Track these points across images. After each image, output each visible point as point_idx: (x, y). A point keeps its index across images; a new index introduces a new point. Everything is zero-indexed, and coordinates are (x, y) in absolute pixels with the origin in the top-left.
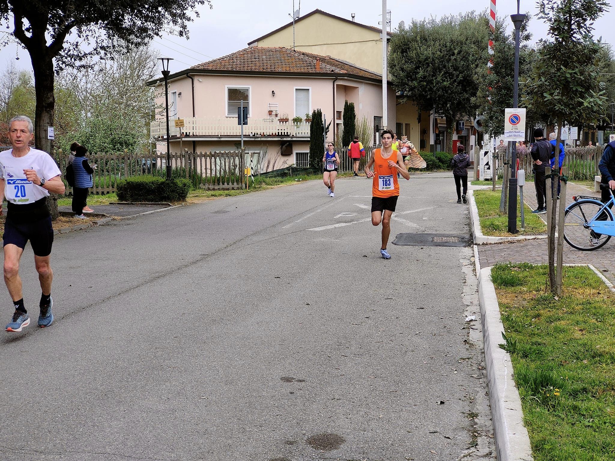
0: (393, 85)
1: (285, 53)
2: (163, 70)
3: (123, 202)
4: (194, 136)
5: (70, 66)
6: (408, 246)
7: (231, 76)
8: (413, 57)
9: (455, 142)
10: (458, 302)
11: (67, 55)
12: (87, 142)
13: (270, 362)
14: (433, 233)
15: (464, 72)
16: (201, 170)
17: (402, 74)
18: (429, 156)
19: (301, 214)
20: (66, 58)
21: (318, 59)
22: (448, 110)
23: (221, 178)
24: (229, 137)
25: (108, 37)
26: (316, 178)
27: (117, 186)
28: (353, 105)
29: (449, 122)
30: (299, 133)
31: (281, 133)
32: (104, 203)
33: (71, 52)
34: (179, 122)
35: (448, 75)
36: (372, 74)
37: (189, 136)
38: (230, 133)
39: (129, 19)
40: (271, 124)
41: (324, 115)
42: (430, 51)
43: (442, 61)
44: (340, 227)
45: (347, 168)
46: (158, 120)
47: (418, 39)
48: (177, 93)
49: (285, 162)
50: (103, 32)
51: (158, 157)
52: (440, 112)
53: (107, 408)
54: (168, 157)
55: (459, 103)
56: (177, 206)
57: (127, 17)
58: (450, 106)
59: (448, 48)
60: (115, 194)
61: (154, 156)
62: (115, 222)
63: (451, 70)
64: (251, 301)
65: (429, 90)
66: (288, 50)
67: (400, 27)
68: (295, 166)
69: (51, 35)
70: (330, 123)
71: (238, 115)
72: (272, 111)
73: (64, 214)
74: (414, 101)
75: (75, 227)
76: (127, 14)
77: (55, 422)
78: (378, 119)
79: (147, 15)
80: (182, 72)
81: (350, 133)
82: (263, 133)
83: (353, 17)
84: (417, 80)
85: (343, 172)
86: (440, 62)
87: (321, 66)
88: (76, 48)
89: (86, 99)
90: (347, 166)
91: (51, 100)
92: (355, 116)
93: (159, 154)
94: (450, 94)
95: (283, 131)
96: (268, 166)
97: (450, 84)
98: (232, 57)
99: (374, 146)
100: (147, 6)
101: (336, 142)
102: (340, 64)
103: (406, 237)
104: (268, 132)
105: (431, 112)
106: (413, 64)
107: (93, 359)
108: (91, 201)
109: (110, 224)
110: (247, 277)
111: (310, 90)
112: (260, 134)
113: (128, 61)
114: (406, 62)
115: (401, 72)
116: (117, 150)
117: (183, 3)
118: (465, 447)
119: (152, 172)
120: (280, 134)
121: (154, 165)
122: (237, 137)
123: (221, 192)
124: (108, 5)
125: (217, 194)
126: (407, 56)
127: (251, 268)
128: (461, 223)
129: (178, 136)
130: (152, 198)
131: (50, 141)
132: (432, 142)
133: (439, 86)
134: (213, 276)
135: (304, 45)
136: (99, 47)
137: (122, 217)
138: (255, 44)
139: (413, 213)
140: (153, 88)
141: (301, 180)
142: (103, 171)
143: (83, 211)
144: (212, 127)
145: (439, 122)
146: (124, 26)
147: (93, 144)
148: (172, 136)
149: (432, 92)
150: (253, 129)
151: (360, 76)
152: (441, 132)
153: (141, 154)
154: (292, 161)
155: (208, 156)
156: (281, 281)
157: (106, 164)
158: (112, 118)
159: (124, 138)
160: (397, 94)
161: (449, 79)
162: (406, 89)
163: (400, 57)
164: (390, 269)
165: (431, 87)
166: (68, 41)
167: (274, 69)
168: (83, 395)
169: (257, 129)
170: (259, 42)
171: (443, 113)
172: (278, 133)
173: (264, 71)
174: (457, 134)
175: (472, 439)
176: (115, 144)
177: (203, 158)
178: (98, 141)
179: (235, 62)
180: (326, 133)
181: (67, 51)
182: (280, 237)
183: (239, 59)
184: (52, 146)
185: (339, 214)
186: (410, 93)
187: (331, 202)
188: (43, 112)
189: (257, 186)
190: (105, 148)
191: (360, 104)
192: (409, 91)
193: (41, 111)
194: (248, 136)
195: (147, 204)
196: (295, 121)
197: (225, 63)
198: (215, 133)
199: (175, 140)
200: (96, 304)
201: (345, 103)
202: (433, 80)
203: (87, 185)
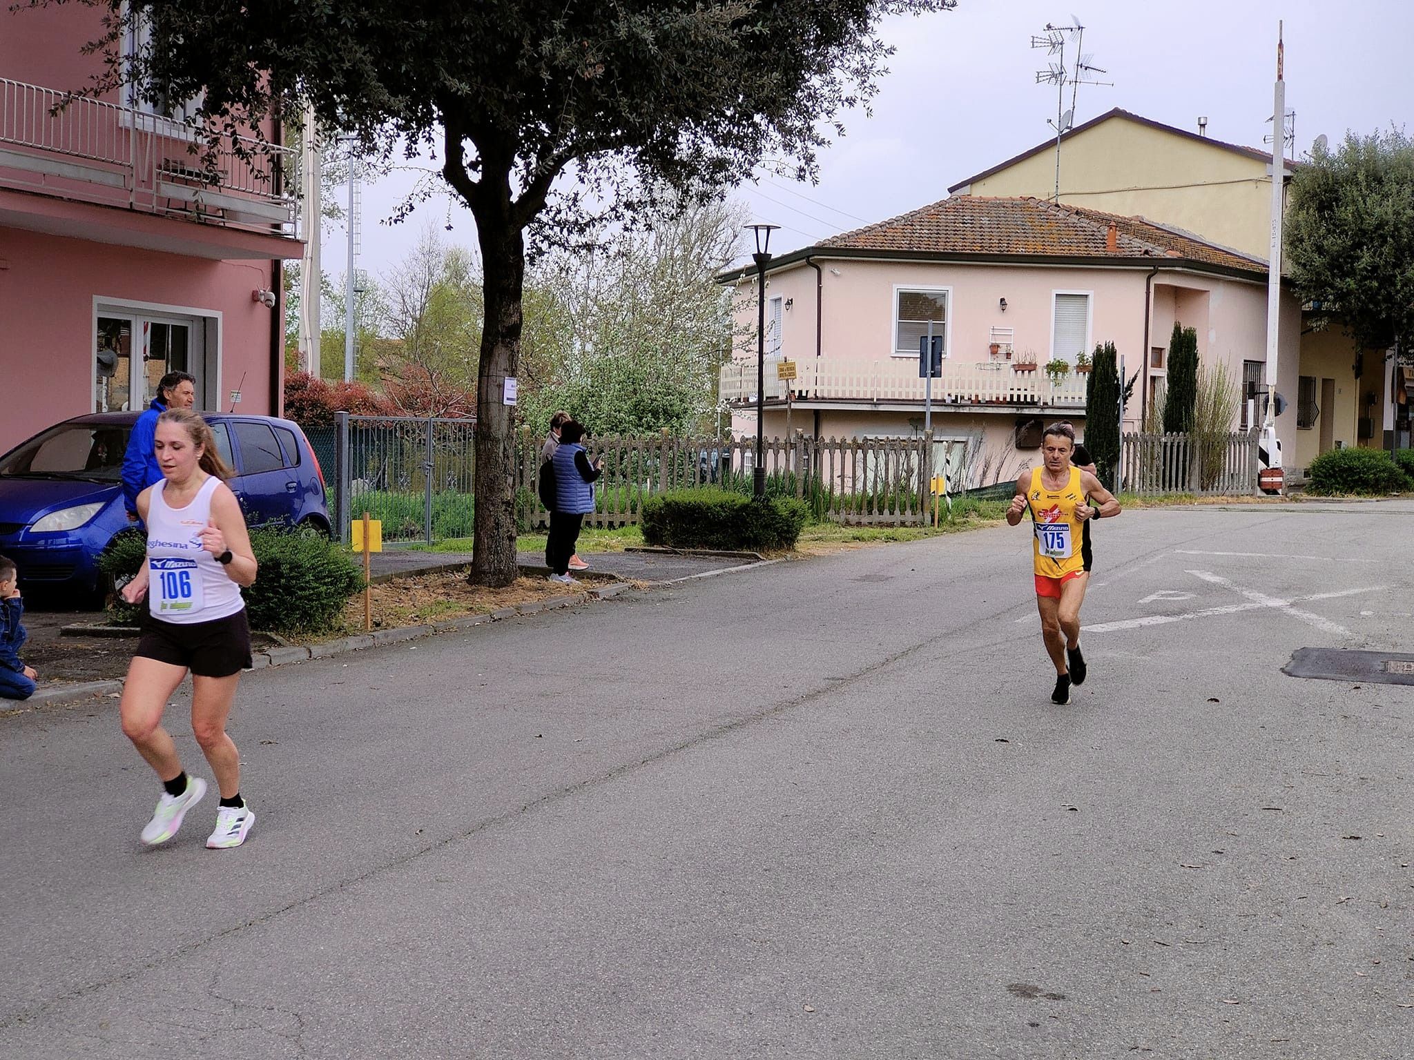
0: (1297, 286)
1: (1034, 209)
2: (756, 252)
3: (656, 548)
4: (817, 399)
5: (560, 245)
6: (1323, 681)
7: (907, 263)
8: (1345, 220)
11: (554, 222)
12: (582, 408)
13: (982, 944)
14: (1387, 650)
16: (832, 477)
17: (1318, 260)
20: (552, 229)
21: (1113, 223)
23: (875, 499)
24: (900, 402)
25: (642, 182)
27: (645, 510)
28: (1193, 335)
30: (1059, 398)
31: (1019, 396)
32: (612, 547)
33: (563, 216)
34: (785, 368)
36: (1245, 258)
37: (806, 398)
38: (900, 393)
39: (690, 142)
40: (995, 375)
41: (1123, 356)
42: (1388, 206)
44: (1152, 627)
45: (1174, 483)
46: (738, 361)
47: (1361, 177)
48: (784, 301)
50: (632, 171)
51: (736, 445)
52: (1410, 354)
53: (617, 1023)
54: (760, 446)
56: (774, 561)
57: (684, 138)
60: (637, 528)
61: (726, 443)
62: (636, 594)
64: (939, 794)
65: (1385, 300)
67: (1317, 149)
69: (522, 176)
70: (1136, 377)
71: (922, 354)
72: (998, 346)
73: (528, 571)
74: (1346, 324)
75: (552, 602)
76: (685, 131)
77: (507, 1049)
78: (1254, 367)
79: (730, 132)
80: (796, 253)
81: (1183, 401)
82: (977, 396)
83: (1203, 126)
84: (1355, 274)
85: (1162, 493)
87: (1118, 242)
88: (572, 207)
89: (585, 312)
90: (1174, 479)
91: (515, 319)
92: (1196, 361)
93: (738, 440)
95: (1022, 393)
96: (984, 473)
98: (910, 220)
99: (1243, 433)
100: (728, 113)
101: (1149, 420)
102: (1165, 235)
103: (1318, 658)
104: (987, 394)
105: (1388, 353)
106: (1347, 237)
107: (587, 907)
108: (586, 543)
109: (626, 598)
110: (931, 734)
111: (1091, 298)
112: (970, 399)
113: (678, 226)
114: (1329, 231)
115: (1316, 255)
116: (646, 429)
117: (808, 104)
119: (720, 481)
120: (1015, 399)
121: (727, 462)
122: (915, 403)
123: (875, 531)
124: (647, 112)
125: (865, 536)
126: (1331, 219)
127: (942, 714)
129: (782, 397)
130: (720, 542)
131: (507, 410)
132: (1389, 424)
133: (1410, 290)
134: (854, 729)
135: (1080, 192)
136: (621, 204)
137: (651, 583)
138: (965, 190)
139: (1338, 598)
140: (731, 289)
142: (613, 474)
143: (570, 567)
144: (858, 379)
145: (1406, 376)
146: (676, 158)
147: (594, 413)
148: (767, 398)
149: (1393, 304)
150: (953, 387)
151: (1215, 265)
153: (698, 438)
155: (849, 447)
156: (1011, 750)
157: (622, 459)
158: (639, 356)
159: (661, 401)
160: (1305, 308)
162: (1327, 296)
163: (1315, 221)
164: (1276, 735)
165: (1389, 293)
166: (556, 190)
167: (1007, 247)
168: (566, 988)
169: (963, 388)
170: (974, 185)
172: (1012, 396)
173: (984, 252)
176: (642, 414)
177: (838, 451)
178: (604, 406)
179: (918, 231)
180: (1125, 399)
181: (554, 213)
182: (1009, 644)
183: (926, 223)
184: (512, 420)
185: (1151, 594)
186: (1337, 306)
187: (1131, 563)
188: (497, 344)
189: (958, 521)
190: (620, 422)
191: (1210, 333)
192: (1334, 302)
193: (492, 344)
194: (942, 402)
195: (706, 554)
196: (1052, 370)
197: (895, 234)
198: (865, 392)
199: (776, 407)
200: (594, 781)
201: (1173, 329)
202: (1396, 276)
203: (582, 507)
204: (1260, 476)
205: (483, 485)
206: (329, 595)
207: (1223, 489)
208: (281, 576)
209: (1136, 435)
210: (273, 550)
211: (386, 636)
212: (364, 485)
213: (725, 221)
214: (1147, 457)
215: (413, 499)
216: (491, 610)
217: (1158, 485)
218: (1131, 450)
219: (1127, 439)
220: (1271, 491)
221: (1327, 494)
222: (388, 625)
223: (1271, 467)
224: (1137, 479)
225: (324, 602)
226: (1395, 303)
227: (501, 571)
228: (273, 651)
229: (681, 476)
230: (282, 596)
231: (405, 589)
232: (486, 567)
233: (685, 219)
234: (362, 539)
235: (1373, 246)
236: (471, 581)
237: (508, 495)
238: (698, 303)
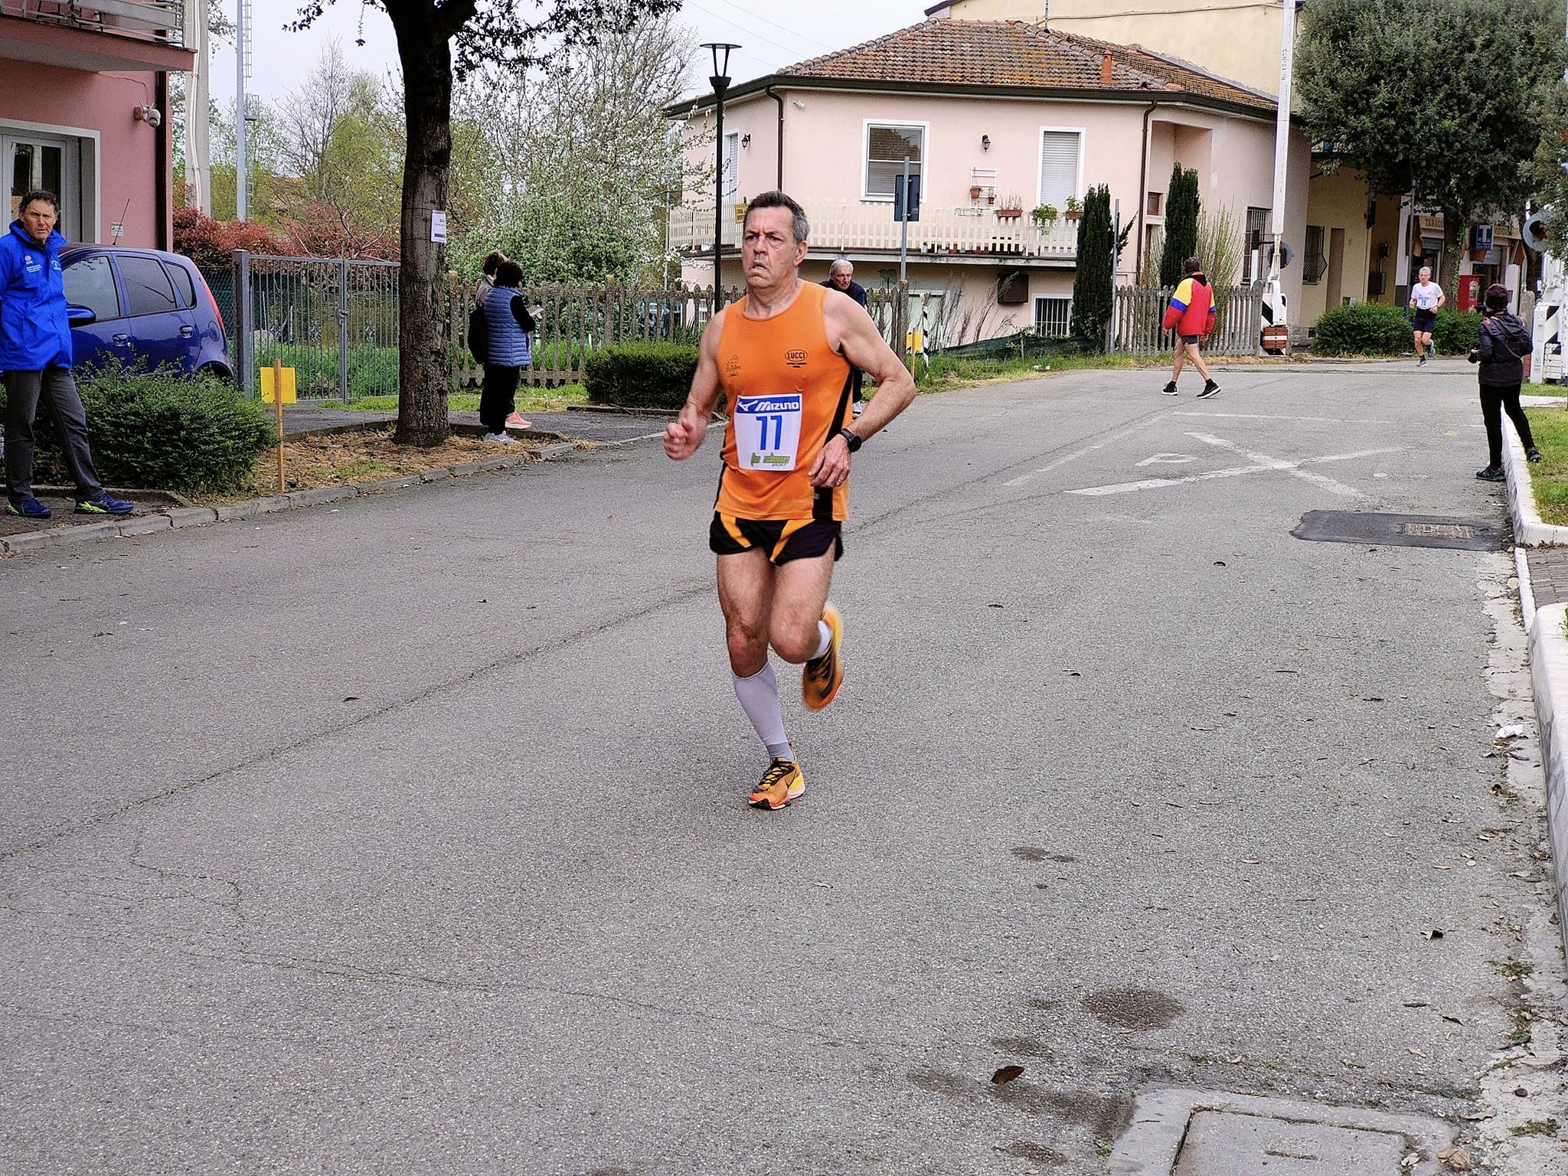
0: (1305, 124)
1: (1022, 35)
2: (714, 75)
3: (602, 406)
5: (491, 58)
6: (1336, 544)
7: (879, 94)
8: (1362, 51)
9: (1465, 280)
10: (1476, 688)
11: (486, 31)
12: (515, 254)
13: (984, 809)
14: (1404, 513)
15: (1498, 94)
17: (1331, 96)
18: (1393, 316)
19: (1053, 453)
20: (483, 39)
21: (1107, 52)
22: (1450, 194)
24: (870, 252)
26: (1087, 366)
27: (588, 365)
28: (1194, 177)
29: (1453, 226)
30: (1046, 248)
31: (1002, 246)
32: (552, 407)
33: (495, 24)
35: (1455, 101)
36: (1248, 94)
38: (871, 241)
40: (976, 222)
41: (1117, 201)
42: (1408, 36)
43: (1441, 64)
44: (1152, 490)
46: (690, 205)
47: (1379, 4)
48: (741, 138)
49: (1007, 322)
51: (689, 296)
52: (1429, 200)
54: (717, 296)
55: (1482, 177)
58: (1458, 185)
59: (1458, 31)
60: (580, 387)
61: (679, 293)
62: (583, 455)
63: (1465, 90)
65: (1403, 141)
66: (1029, 29)
68: (1032, 332)
70: (1131, 223)
71: (897, 196)
72: (980, 190)
73: (462, 430)
74: (1359, 167)
75: (488, 463)
78: (1258, 214)
80: (755, 82)
81: (1181, 250)
82: (956, 245)
84: (1371, 111)
85: (1157, 353)
86: (1436, 67)
87: (1113, 73)
88: (506, 14)
91: (442, 143)
92: (1197, 207)
93: (691, 289)
94: (1460, 152)
95: (1006, 242)
96: (964, 329)
97: (1460, 125)
98: (883, 45)
99: (1246, 287)
101: (1144, 272)
102: (1165, 66)
103: (1329, 520)
104: (966, 243)
105: (1404, 199)
106: (1362, 69)
109: (571, 460)
111: (1083, 136)
112: (947, 248)
113: (617, 54)
114: (1343, 63)
115: (1329, 90)
116: (587, 278)
118: (1498, 1045)
119: (672, 335)
120: (998, 249)
121: (679, 316)
122: (889, 253)
126: (1346, 50)
128: (1479, 489)
130: (673, 400)
131: (435, 248)
132: (1403, 279)
133: (1430, 130)
135: (1071, 16)
136: (562, 12)
137: (598, 444)
138: (942, 12)
139: (1347, 460)
140: (681, 123)
141: (1048, 368)
142: (551, 329)
143: (507, 425)
144: (824, 226)
145: (1422, 225)
147: (528, 259)
148: (724, 244)
149: (1411, 145)
150: (930, 234)
151: (1218, 100)
152: (1429, 252)
153: (647, 287)
154: (1026, 318)
156: (1006, 616)
158: (579, 196)
159: (604, 248)
160: (1315, 149)
161: (1457, 114)
162: (1339, 136)
163: (1328, 52)
164: (1288, 599)
165: (1407, 133)
167: (991, 77)
169: (940, 236)
170: (953, 7)
171: (1435, 203)
172: (994, 245)
173: (966, 82)
174: (1471, 260)
175: (1517, 1026)
176: (582, 262)
178: (540, 253)
179: (892, 58)
180: (1119, 249)
181: (485, 20)
182: (998, 507)
183: (901, 49)
184: (441, 260)
185: (1149, 457)
186: (1350, 147)
187: (1127, 425)
188: (422, 172)
189: (935, 380)
190: (558, 271)
191: (1212, 175)
192: (1348, 142)
193: (416, 172)
194: (916, 252)
195: (658, 413)
196: (1039, 216)
197: (866, 61)
198: (832, 240)
199: (731, 256)
200: (547, 648)
201: (1172, 171)
202: (1415, 114)
203: (517, 358)
204: (1262, 335)
205: (409, 332)
206: (237, 451)
207: (1222, 349)
208: (182, 427)
209: (1130, 288)
210: (171, 398)
211: (303, 497)
212: (268, 335)
213: (671, 48)
214: (1142, 314)
215: (325, 353)
216: (421, 471)
217: (1153, 345)
218: (1125, 306)
219: (1120, 293)
220: (1274, 351)
221: (1334, 355)
222: (305, 485)
223: (1275, 324)
224: (1130, 338)
225: (231, 458)
226: (1413, 144)
227: (431, 429)
228: (174, 512)
229: (626, 331)
230: (183, 451)
231: (322, 448)
232: (414, 424)
233: (626, 45)
234: (272, 388)
235: (1391, 81)
236: (395, 440)
237: (438, 343)
238: (645, 138)
